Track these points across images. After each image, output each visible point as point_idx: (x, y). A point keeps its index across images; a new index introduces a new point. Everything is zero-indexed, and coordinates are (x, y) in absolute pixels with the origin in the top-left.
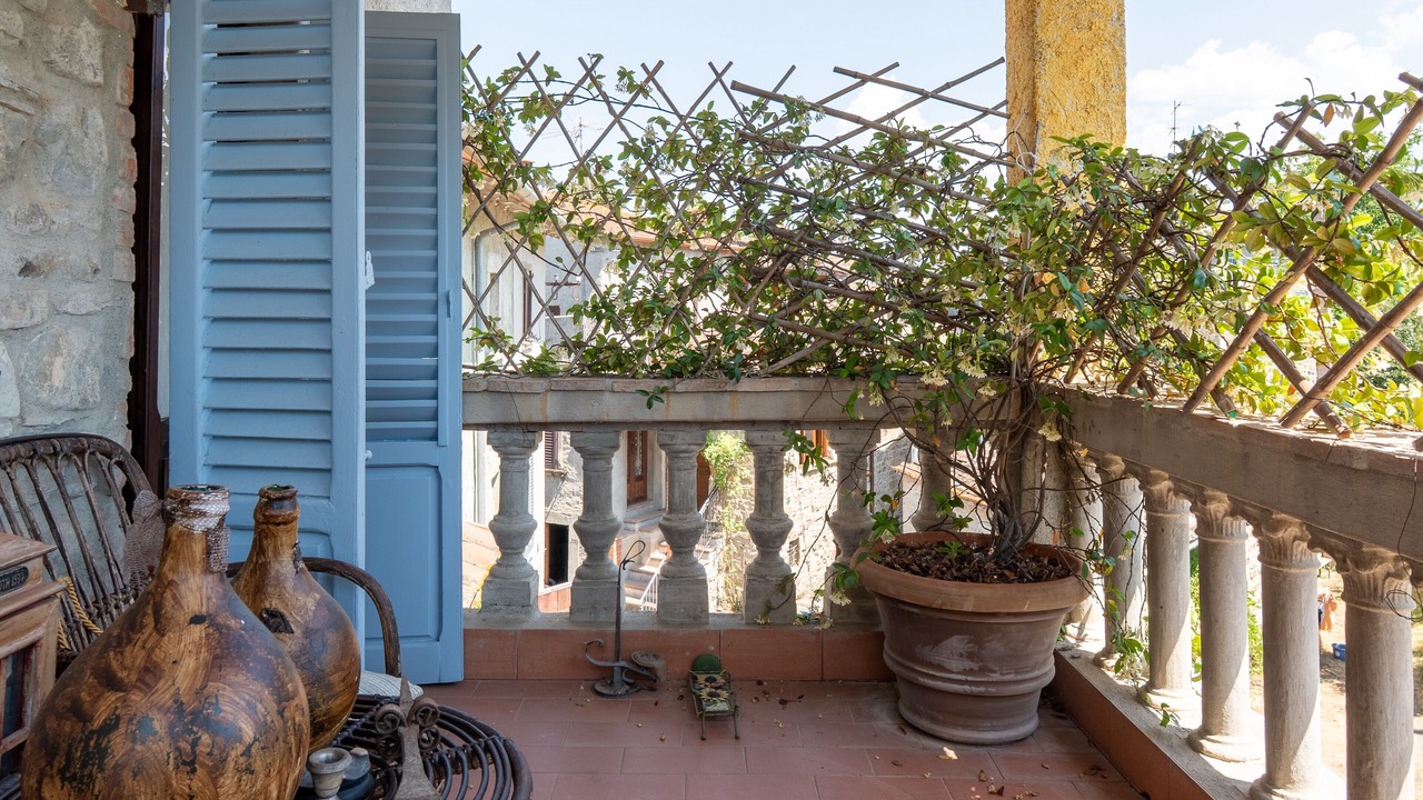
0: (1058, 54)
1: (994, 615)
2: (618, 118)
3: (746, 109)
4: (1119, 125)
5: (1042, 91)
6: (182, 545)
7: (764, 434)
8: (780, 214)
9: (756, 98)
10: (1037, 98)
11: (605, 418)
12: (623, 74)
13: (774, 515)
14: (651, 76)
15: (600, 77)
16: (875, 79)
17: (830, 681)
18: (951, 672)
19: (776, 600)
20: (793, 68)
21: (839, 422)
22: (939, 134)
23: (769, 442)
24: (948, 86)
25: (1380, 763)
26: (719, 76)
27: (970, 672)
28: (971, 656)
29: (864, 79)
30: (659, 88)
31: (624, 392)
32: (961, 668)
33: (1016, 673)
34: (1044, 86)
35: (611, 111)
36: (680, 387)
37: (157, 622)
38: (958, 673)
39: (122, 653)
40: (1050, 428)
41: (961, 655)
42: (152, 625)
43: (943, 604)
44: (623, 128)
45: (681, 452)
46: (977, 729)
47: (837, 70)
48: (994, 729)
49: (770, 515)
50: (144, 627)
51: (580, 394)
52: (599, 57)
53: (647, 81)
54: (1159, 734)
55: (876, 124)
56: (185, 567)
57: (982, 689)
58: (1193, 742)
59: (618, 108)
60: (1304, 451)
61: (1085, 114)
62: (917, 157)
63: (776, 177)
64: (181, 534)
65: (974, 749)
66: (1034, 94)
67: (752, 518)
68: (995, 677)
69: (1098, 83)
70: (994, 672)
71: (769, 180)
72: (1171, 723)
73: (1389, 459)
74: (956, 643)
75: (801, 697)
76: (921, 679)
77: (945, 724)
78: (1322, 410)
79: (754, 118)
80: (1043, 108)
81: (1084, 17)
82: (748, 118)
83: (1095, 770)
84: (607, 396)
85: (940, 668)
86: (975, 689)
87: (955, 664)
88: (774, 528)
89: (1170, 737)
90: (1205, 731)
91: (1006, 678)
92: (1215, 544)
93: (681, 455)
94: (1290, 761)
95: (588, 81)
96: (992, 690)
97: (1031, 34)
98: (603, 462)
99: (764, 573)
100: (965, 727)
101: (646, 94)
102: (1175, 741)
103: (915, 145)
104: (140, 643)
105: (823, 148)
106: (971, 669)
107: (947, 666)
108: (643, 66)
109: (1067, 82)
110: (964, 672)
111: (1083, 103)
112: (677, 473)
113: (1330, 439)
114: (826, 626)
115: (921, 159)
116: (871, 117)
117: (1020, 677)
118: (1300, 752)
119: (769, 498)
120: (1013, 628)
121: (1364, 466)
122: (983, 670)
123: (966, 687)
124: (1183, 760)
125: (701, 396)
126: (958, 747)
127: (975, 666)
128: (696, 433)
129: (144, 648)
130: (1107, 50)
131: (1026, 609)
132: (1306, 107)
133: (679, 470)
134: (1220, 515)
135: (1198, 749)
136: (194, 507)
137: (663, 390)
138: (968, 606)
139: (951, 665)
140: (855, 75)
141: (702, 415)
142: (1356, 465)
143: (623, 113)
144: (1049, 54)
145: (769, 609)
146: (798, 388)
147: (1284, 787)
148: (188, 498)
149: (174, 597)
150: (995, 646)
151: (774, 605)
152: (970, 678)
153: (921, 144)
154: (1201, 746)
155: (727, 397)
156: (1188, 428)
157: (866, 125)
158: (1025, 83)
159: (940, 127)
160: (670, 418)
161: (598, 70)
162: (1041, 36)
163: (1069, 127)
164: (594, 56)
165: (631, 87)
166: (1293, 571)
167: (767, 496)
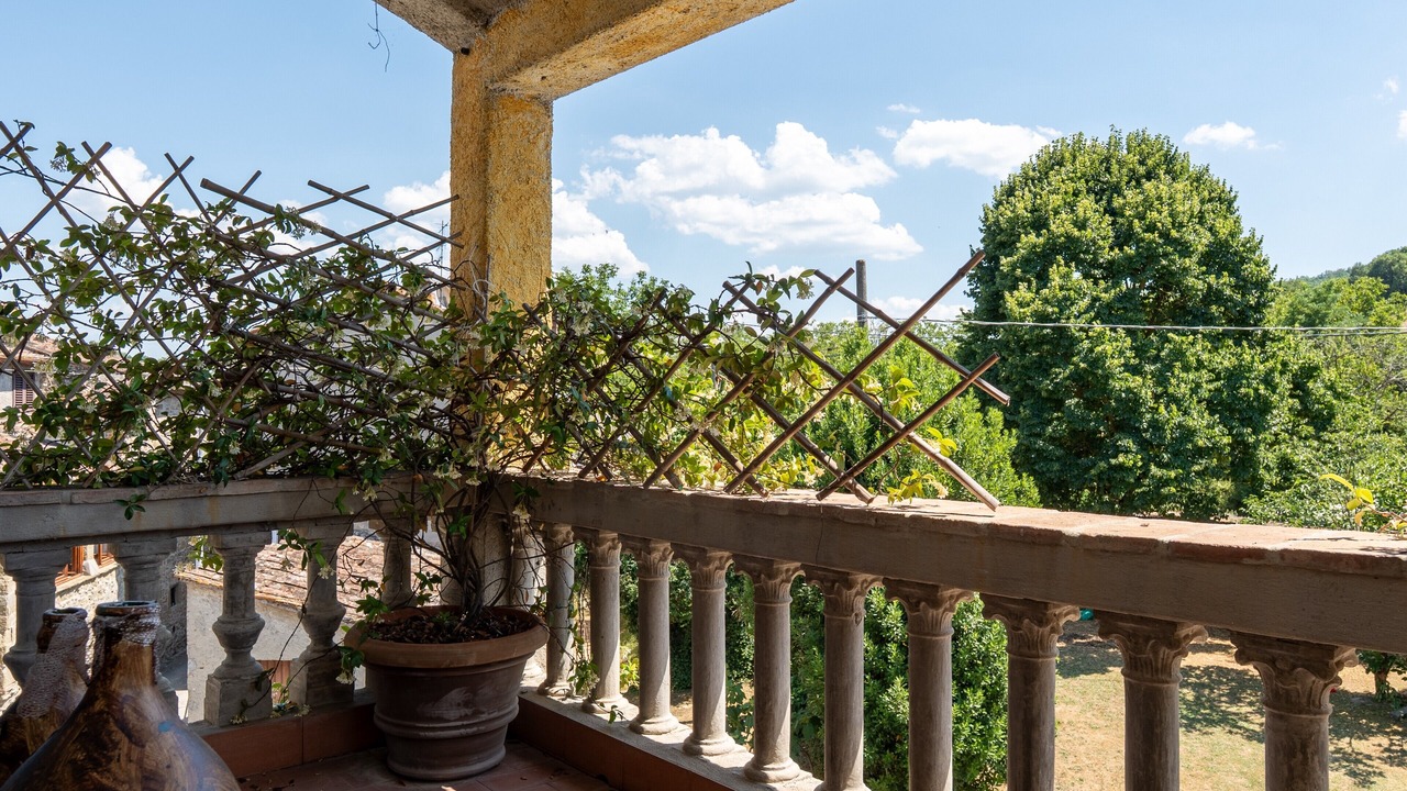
0: (505, 200)
1: (489, 665)
2: (55, 201)
3: (210, 207)
4: (546, 264)
5: (492, 230)
6: (133, 660)
7: (240, 536)
8: (244, 318)
9: (222, 198)
10: (488, 235)
11: (62, 534)
12: (62, 150)
13: (247, 615)
14: (96, 158)
15: (30, 149)
16: (347, 197)
17: (311, 762)
18: (449, 721)
19: (251, 698)
20: (259, 173)
21: (316, 519)
22: (403, 256)
23: (245, 544)
24: (412, 213)
25: (776, 701)
26: (178, 171)
27: (466, 717)
28: (466, 704)
29: (337, 196)
30: (107, 173)
31: (86, 503)
32: (458, 715)
33: (499, 711)
34: (493, 223)
35: (46, 190)
36: (154, 495)
37: (129, 736)
38: (455, 721)
39: (109, 771)
40: (522, 509)
41: (459, 705)
42: (126, 740)
43: (452, 663)
44: (63, 211)
45: (146, 563)
46: (467, 764)
47: (311, 184)
48: (479, 761)
49: (244, 616)
50: (118, 743)
51: (28, 509)
52: (28, 126)
53: (91, 163)
54: (609, 729)
55: (348, 239)
56: (138, 681)
57: (475, 729)
58: (635, 728)
59: (56, 189)
60: (743, 508)
61: (523, 252)
62: (383, 274)
63: (245, 282)
64: (131, 649)
65: (465, 781)
66: (485, 230)
67: (220, 621)
68: (484, 717)
69: (533, 229)
70: (483, 713)
71: (238, 284)
72: (618, 719)
73: (803, 507)
74: (456, 695)
75: (292, 782)
76: (422, 734)
77: (441, 767)
78: (751, 481)
79: (219, 219)
80: (492, 244)
81: (523, 172)
82: (213, 218)
83: (557, 772)
84: (64, 509)
85: (440, 719)
86: (469, 731)
87: (453, 713)
88: (249, 628)
89: (617, 729)
90: (642, 718)
91: (492, 716)
92: (653, 582)
93: (146, 566)
94: (711, 718)
95: (13, 151)
96: (482, 728)
97: (483, 179)
98: (47, 583)
99: (238, 674)
100: (457, 765)
101: (92, 177)
102: (623, 731)
103: (381, 263)
104: (123, 759)
105: (296, 256)
106: (466, 715)
107: (446, 717)
108: (85, 145)
109: (510, 225)
110: (461, 719)
111: (522, 242)
112: (140, 587)
113: (755, 497)
114: (305, 712)
115: (387, 277)
116: (344, 233)
117: (502, 713)
118: (717, 712)
119: (243, 600)
120: (500, 673)
121: (786, 513)
122: (476, 713)
123: (463, 731)
124: (632, 741)
125: (177, 503)
126: (453, 783)
127: (468, 711)
128: (165, 541)
129: (131, 761)
130: (539, 203)
131: (514, 656)
132: (748, 280)
133: (143, 582)
134: (656, 561)
135: (640, 731)
136: (145, 621)
137: (140, 499)
138: (472, 662)
139: (450, 716)
140: (329, 191)
141: (178, 523)
142: (781, 513)
143: (63, 194)
144: (497, 198)
145: (244, 706)
146: (282, 488)
147: (707, 738)
148: (139, 612)
149: (135, 710)
150: (486, 691)
151: (250, 703)
152: (465, 723)
153: (388, 262)
154: (642, 729)
155: (206, 502)
156: (646, 500)
157: (339, 240)
158: (476, 220)
159: (404, 249)
160: (142, 528)
161: (28, 140)
162: (492, 183)
163: (511, 263)
164: (22, 124)
165: (73, 166)
166: (715, 591)
167: (240, 598)
